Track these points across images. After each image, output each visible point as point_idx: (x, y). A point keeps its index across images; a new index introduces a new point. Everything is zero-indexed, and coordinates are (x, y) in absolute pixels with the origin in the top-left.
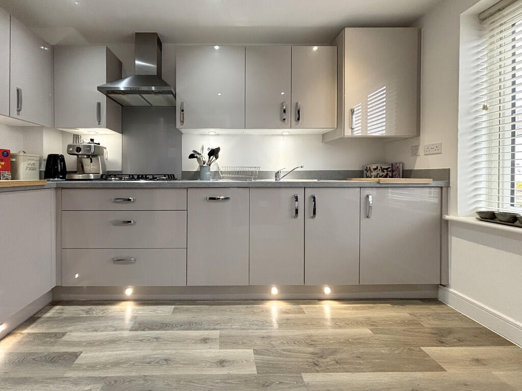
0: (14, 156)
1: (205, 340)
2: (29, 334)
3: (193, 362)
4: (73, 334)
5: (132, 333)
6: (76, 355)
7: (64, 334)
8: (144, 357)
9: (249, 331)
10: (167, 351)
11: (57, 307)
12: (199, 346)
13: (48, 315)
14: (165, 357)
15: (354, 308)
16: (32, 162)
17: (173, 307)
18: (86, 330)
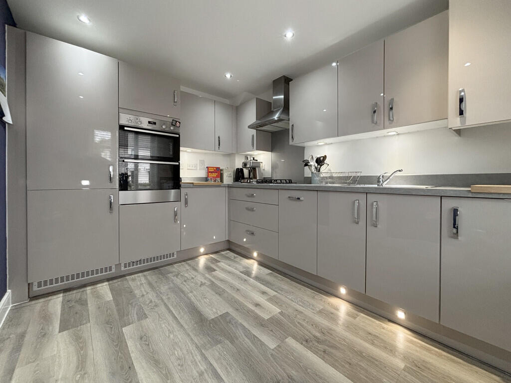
0: (222, 170)
1: (264, 293)
2: (211, 257)
3: (246, 297)
4: (222, 263)
5: (239, 273)
6: (214, 270)
7: (219, 262)
8: (232, 284)
9: (294, 303)
10: (242, 287)
11: (228, 251)
12: (258, 293)
13: (223, 253)
14: (239, 288)
15: (422, 347)
16: (229, 173)
17: (271, 272)
18: (227, 264)
